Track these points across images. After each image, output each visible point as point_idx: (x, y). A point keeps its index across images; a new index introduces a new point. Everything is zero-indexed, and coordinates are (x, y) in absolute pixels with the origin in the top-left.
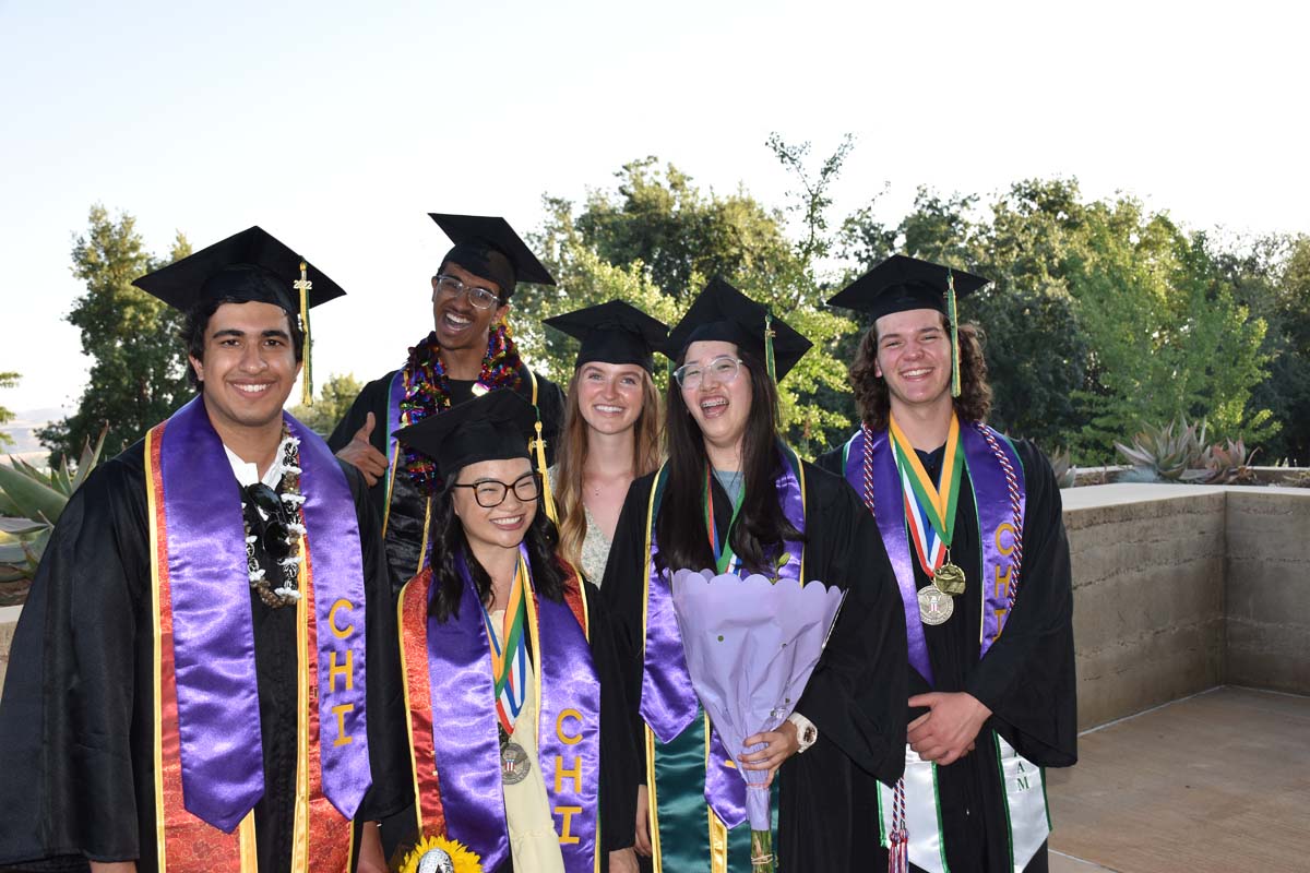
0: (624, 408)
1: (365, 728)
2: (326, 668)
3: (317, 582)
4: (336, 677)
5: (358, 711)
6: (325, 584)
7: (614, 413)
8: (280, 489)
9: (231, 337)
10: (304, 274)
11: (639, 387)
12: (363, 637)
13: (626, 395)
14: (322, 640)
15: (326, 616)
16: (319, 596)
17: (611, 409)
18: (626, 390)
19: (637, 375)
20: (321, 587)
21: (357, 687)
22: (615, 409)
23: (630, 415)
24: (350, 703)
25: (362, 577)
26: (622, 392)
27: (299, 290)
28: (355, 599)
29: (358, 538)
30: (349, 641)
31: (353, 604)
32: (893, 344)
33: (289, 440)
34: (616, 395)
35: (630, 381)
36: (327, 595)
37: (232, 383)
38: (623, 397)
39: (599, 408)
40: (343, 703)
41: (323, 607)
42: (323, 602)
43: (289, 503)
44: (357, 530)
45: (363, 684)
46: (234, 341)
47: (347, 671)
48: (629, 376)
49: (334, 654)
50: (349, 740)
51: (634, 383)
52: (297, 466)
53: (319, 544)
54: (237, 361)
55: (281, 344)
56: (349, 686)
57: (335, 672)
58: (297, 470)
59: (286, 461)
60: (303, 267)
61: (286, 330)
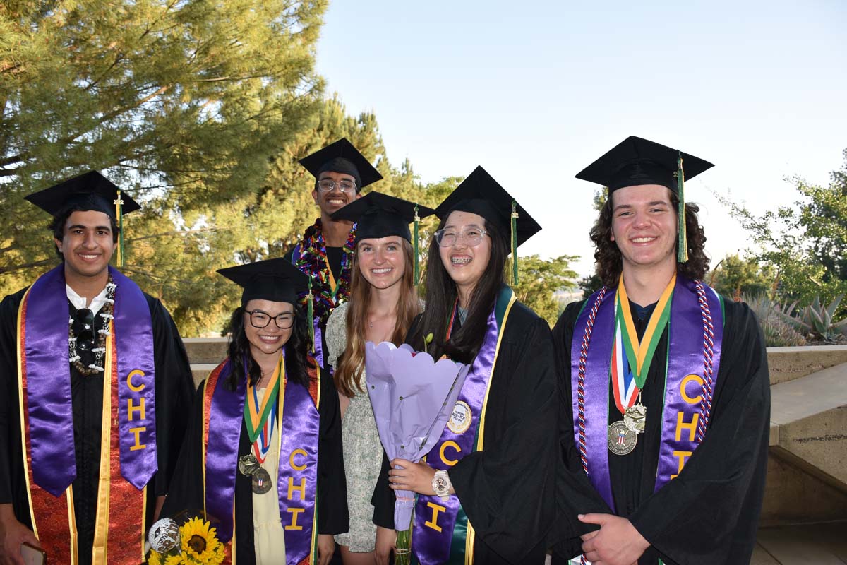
0: (392, 268)
1: (155, 440)
2: (125, 407)
3: (120, 360)
4: (133, 413)
5: (149, 431)
6: (124, 361)
7: (384, 273)
8: (101, 311)
9: (78, 229)
10: (119, 196)
11: (400, 252)
12: (153, 390)
13: (392, 259)
14: (121, 392)
15: (125, 379)
16: (120, 368)
17: (382, 271)
18: (391, 255)
19: (397, 243)
20: (122, 363)
21: (148, 418)
22: (385, 270)
23: (397, 273)
24: (143, 426)
25: (153, 358)
26: (387, 257)
27: (115, 205)
28: (146, 369)
29: (152, 336)
30: (142, 393)
31: (145, 372)
32: (626, 214)
33: (110, 284)
34: (384, 261)
35: (393, 248)
36: (126, 368)
37: (78, 254)
38: (390, 261)
39: (375, 271)
40: (138, 427)
41: (123, 374)
42: (122, 372)
43: (103, 318)
44: (151, 332)
45: (153, 416)
46: (80, 231)
47: (141, 409)
48: (393, 245)
49: (131, 400)
50: (144, 446)
51: (396, 249)
52: (112, 299)
53: (122, 340)
54: (81, 242)
55: (106, 233)
56: (143, 416)
57: (131, 409)
58: (112, 301)
59: (107, 296)
60: (119, 192)
61: (109, 227)
